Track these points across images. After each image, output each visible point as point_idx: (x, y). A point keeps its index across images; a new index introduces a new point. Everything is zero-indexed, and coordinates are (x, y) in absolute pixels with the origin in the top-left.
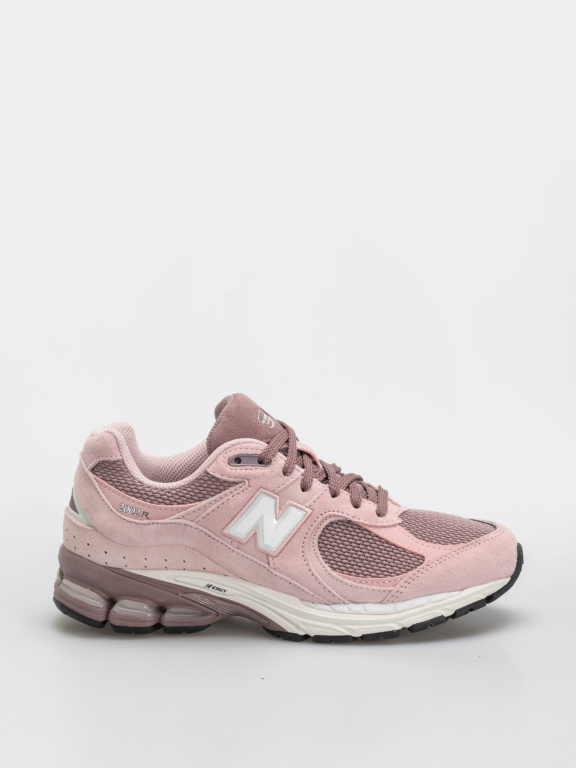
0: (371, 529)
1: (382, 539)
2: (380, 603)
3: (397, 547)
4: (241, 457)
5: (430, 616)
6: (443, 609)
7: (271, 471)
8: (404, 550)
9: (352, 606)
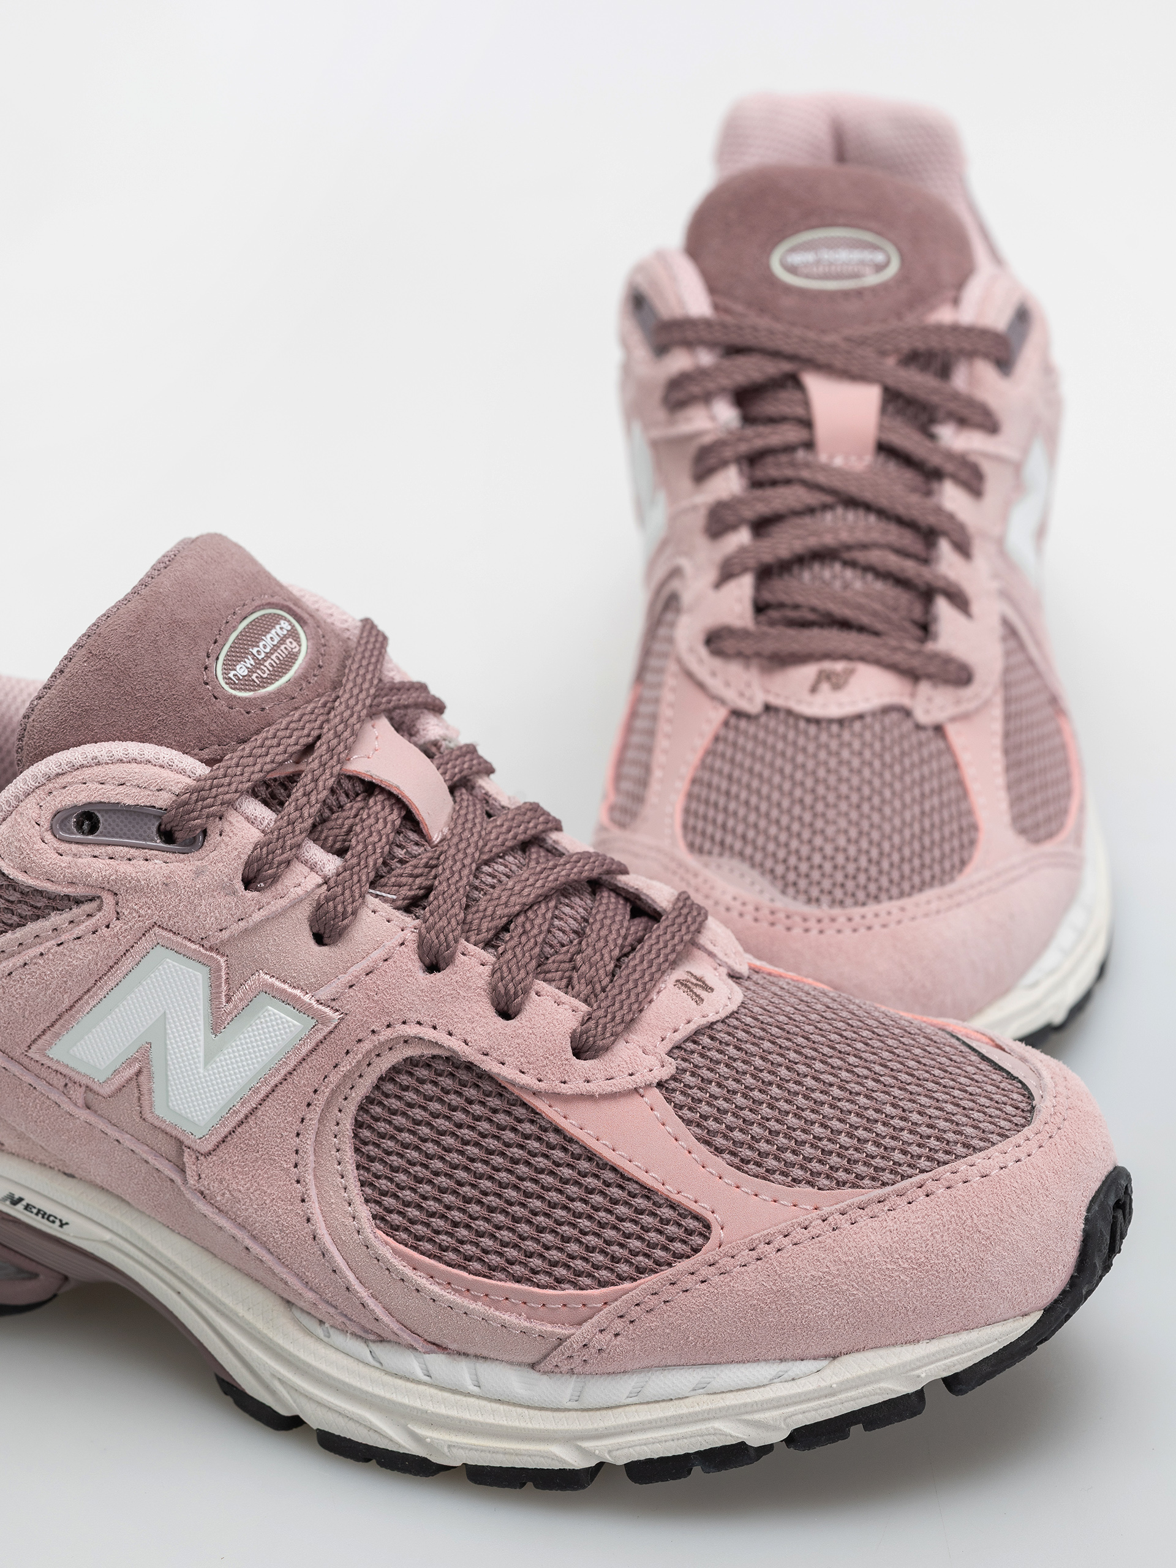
0: (540, 1105)
1: (571, 1140)
2: (533, 1366)
3: (622, 1176)
4: (99, 811)
5: (693, 1440)
6: (748, 1423)
7: (198, 873)
8: (648, 1192)
9: (438, 1363)
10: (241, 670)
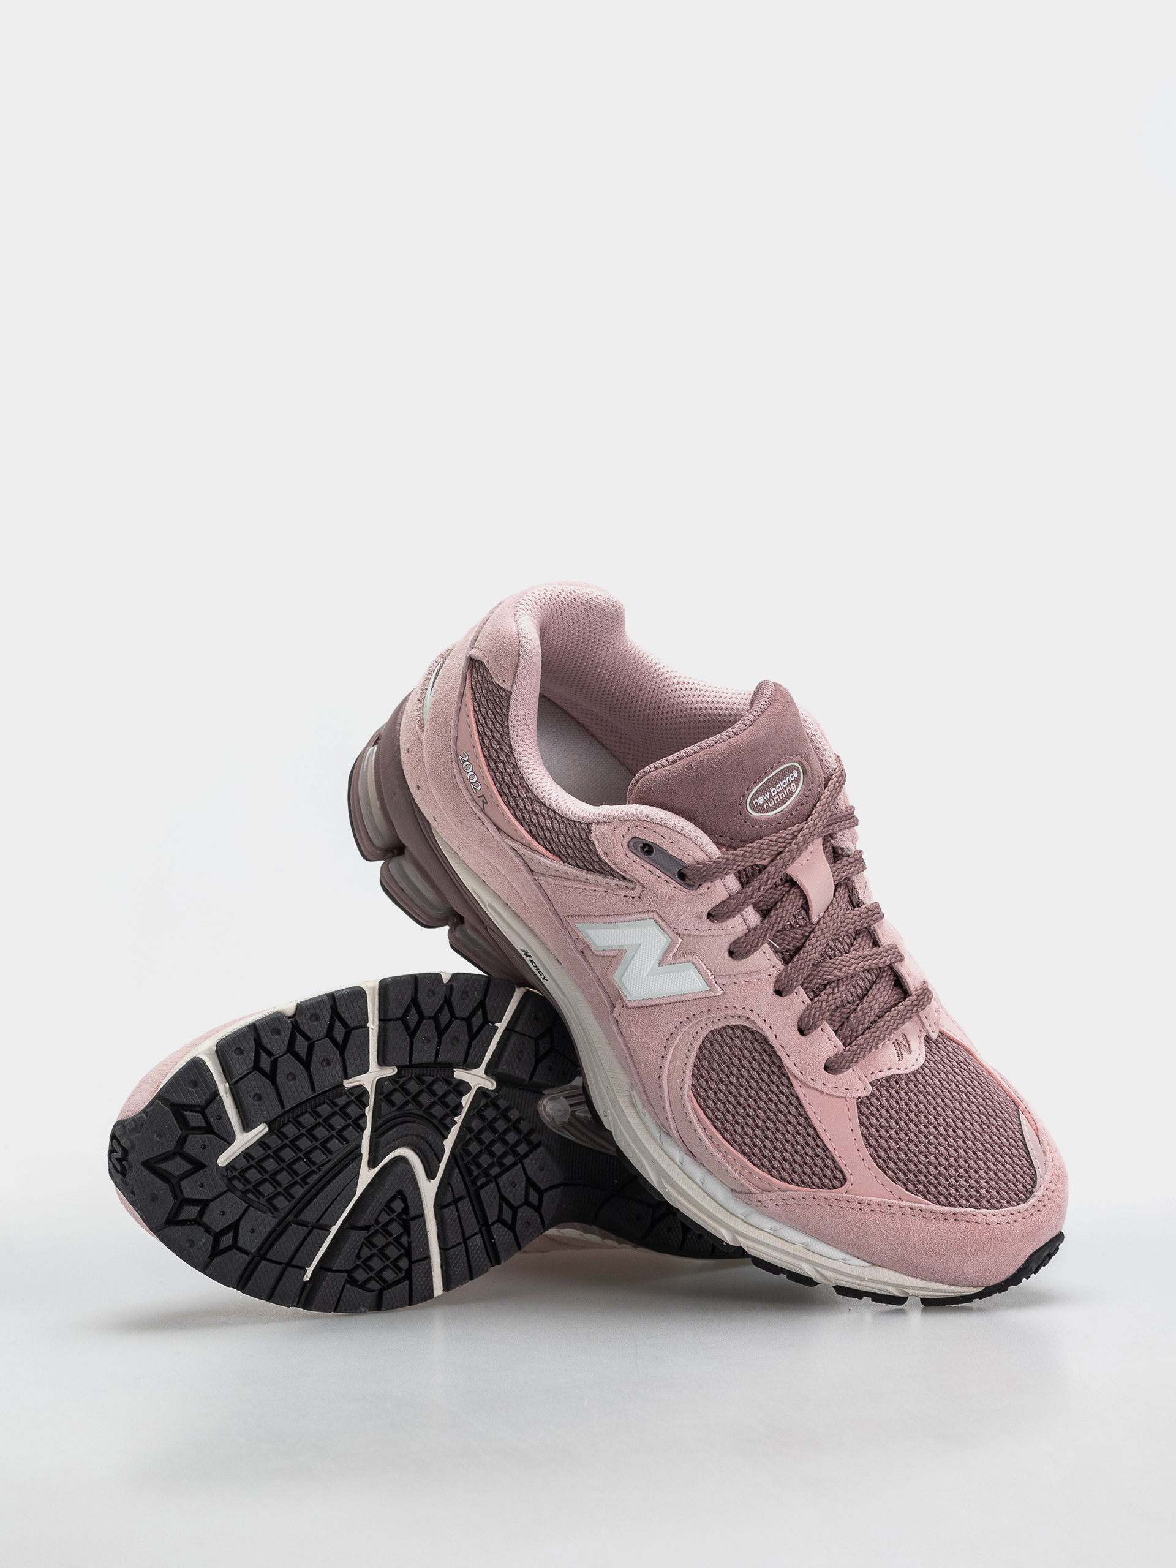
0: (796, 1084)
1: (802, 1106)
2: (732, 1190)
3: (818, 1135)
4: (655, 848)
5: (789, 1265)
6: (818, 1272)
7: (688, 902)
8: (825, 1149)
9: (688, 1160)
10: (761, 800)
